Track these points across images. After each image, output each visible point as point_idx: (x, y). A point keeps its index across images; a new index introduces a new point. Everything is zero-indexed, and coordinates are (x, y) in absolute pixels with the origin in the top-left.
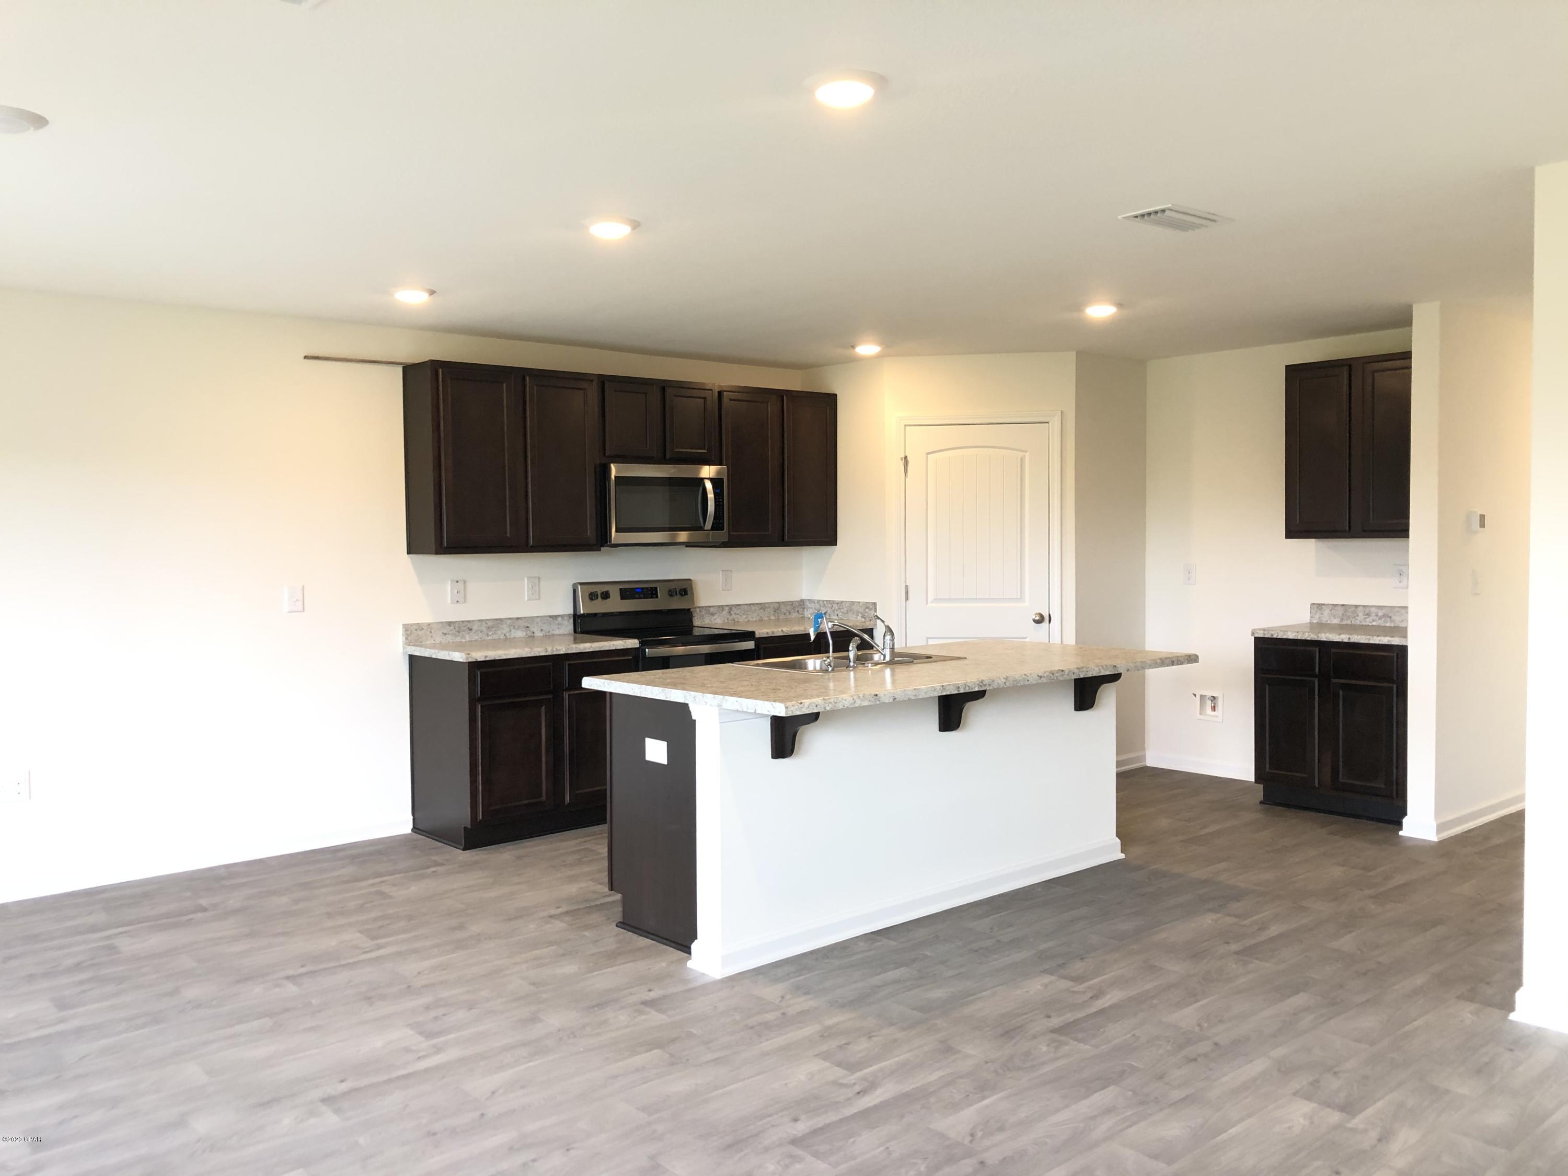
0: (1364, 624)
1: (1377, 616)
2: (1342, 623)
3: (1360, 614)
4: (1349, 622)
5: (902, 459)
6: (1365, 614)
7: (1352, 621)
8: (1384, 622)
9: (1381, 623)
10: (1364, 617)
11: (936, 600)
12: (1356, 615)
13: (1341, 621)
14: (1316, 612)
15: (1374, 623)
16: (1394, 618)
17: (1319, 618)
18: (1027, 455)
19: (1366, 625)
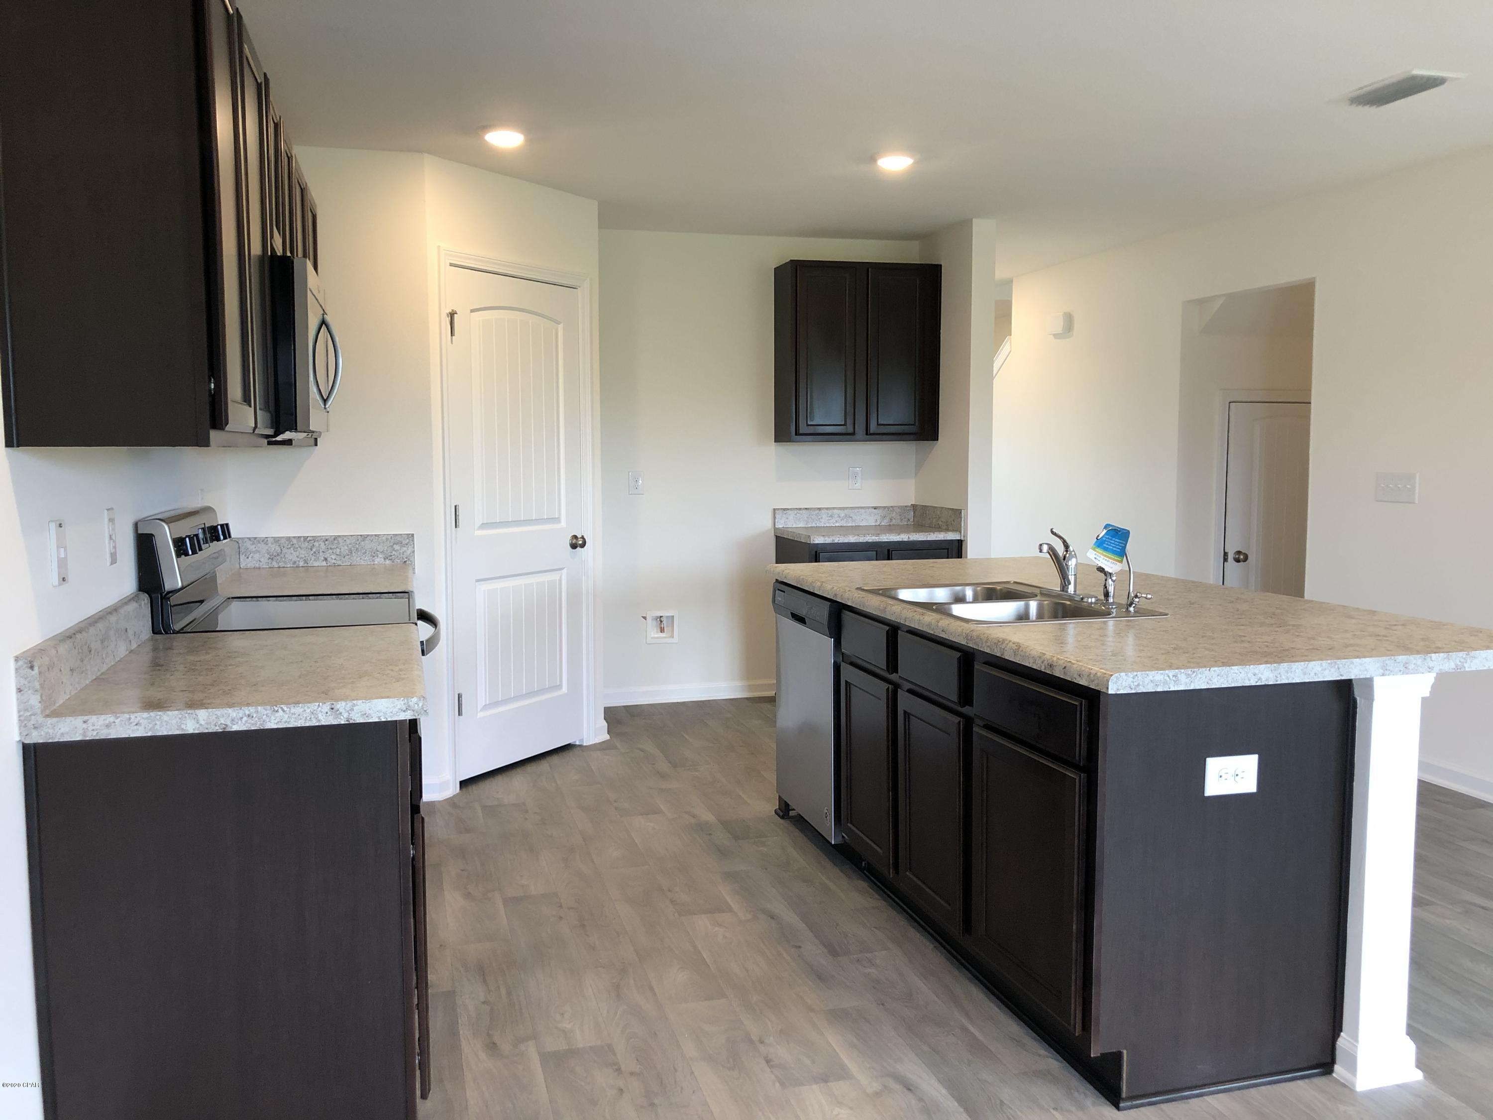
0: (828, 526)
1: (840, 517)
2: (806, 526)
3: (824, 516)
4: (814, 525)
5: (448, 315)
6: (829, 515)
7: (816, 524)
8: (846, 522)
9: (843, 523)
10: (828, 518)
11: (484, 526)
12: (820, 517)
13: (806, 524)
14: (782, 516)
15: (837, 525)
16: (854, 517)
17: (785, 522)
18: (561, 326)
19: (829, 527)
